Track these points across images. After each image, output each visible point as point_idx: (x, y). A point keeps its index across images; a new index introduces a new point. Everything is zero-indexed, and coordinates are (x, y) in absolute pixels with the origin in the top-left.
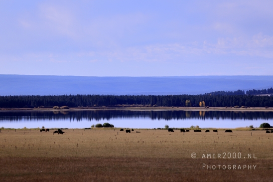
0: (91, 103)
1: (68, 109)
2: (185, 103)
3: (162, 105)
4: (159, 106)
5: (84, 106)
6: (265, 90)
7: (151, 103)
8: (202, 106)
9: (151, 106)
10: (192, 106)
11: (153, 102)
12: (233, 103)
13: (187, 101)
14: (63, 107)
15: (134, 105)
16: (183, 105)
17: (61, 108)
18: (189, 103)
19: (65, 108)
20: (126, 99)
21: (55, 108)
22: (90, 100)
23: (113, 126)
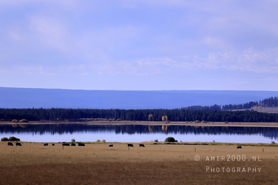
0: (54, 116)
1: (27, 122)
2: (147, 117)
3: (125, 119)
4: (122, 120)
5: (46, 120)
6: (241, 105)
7: (115, 116)
8: (165, 120)
9: (115, 120)
10: (155, 120)
11: (117, 116)
12: (196, 118)
13: (150, 115)
14: (22, 120)
15: (99, 119)
16: (146, 119)
17: (20, 121)
18: (151, 118)
19: (24, 122)
20: (91, 113)
21: (14, 122)
22: (53, 113)
23: (19, 140)
